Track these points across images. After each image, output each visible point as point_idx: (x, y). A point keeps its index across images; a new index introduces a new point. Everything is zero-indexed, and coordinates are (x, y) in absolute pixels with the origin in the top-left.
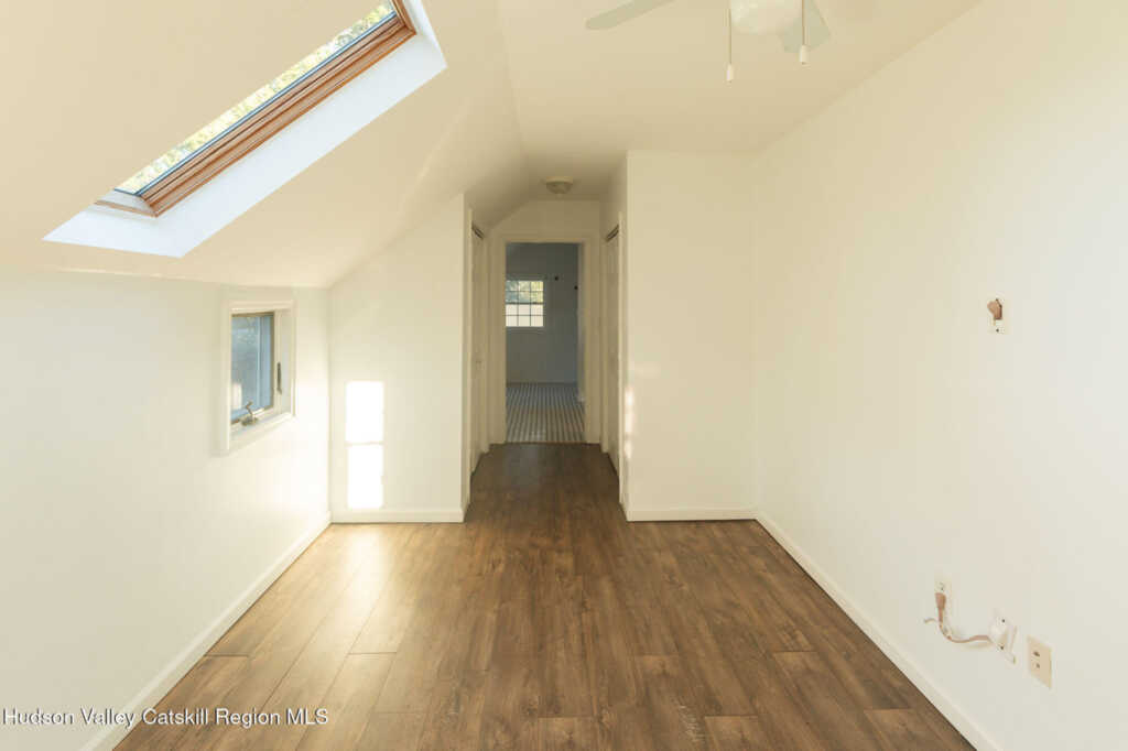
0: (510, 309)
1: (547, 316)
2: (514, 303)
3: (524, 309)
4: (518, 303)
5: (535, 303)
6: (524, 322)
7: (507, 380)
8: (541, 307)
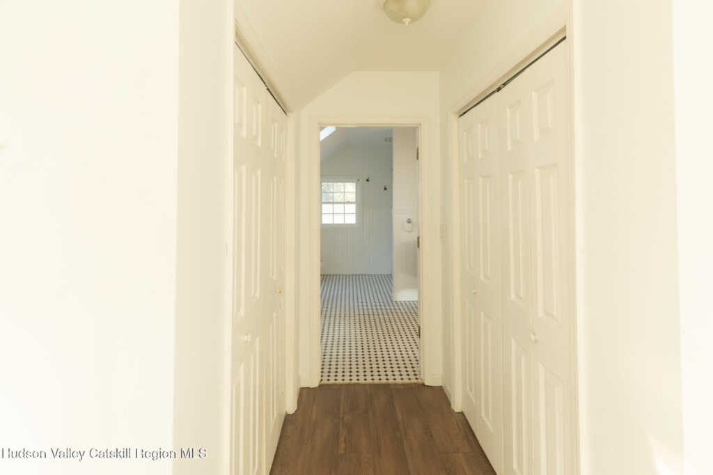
0: (326, 208)
1: (360, 214)
2: (329, 203)
3: (338, 208)
4: (333, 203)
5: (349, 203)
6: (339, 220)
7: (322, 269)
8: (354, 206)
